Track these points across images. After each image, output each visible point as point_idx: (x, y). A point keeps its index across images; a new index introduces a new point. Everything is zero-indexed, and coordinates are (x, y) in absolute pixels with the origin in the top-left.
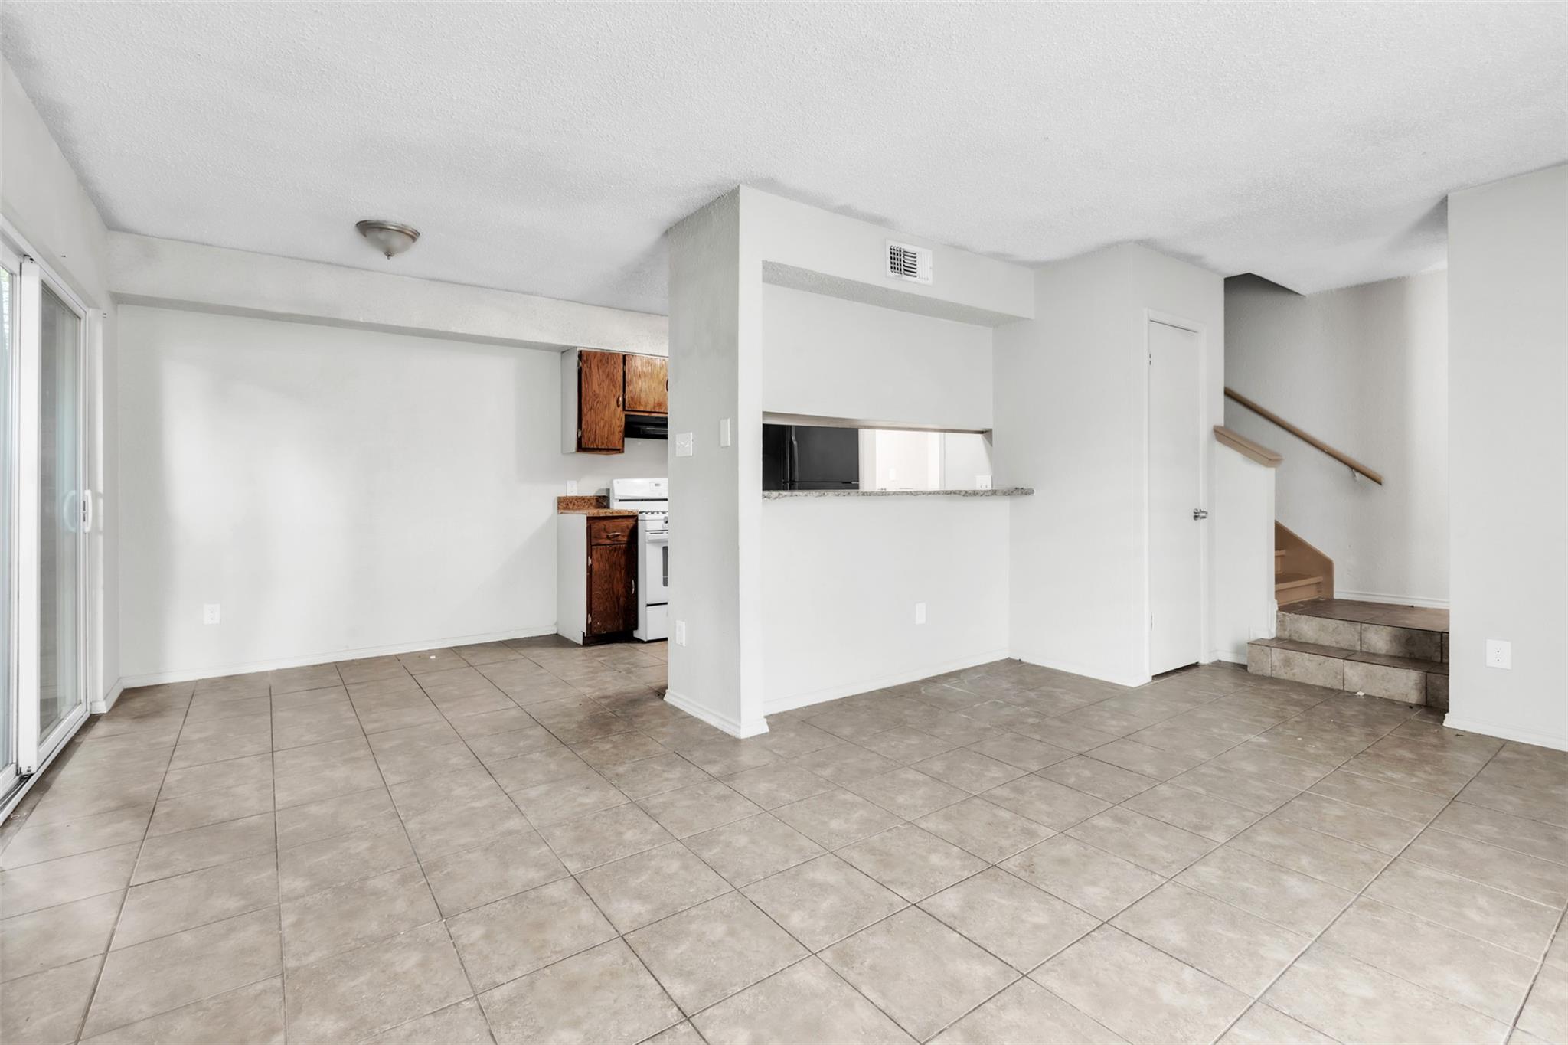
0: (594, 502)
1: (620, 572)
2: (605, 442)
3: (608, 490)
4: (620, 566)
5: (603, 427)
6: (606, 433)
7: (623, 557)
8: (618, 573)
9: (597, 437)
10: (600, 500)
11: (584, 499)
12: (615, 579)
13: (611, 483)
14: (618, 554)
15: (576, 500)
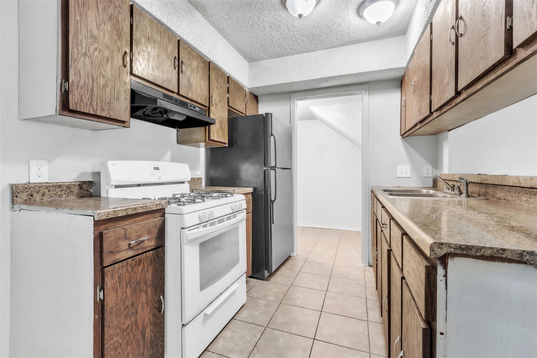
0: (76, 190)
1: (146, 292)
2: (106, 108)
3: (98, 174)
4: (145, 283)
5: (104, 86)
6: (108, 95)
7: (150, 270)
8: (143, 294)
9: (95, 98)
10: (85, 187)
11: (60, 186)
12: (140, 305)
13: (104, 164)
14: (144, 266)
15: (47, 188)
